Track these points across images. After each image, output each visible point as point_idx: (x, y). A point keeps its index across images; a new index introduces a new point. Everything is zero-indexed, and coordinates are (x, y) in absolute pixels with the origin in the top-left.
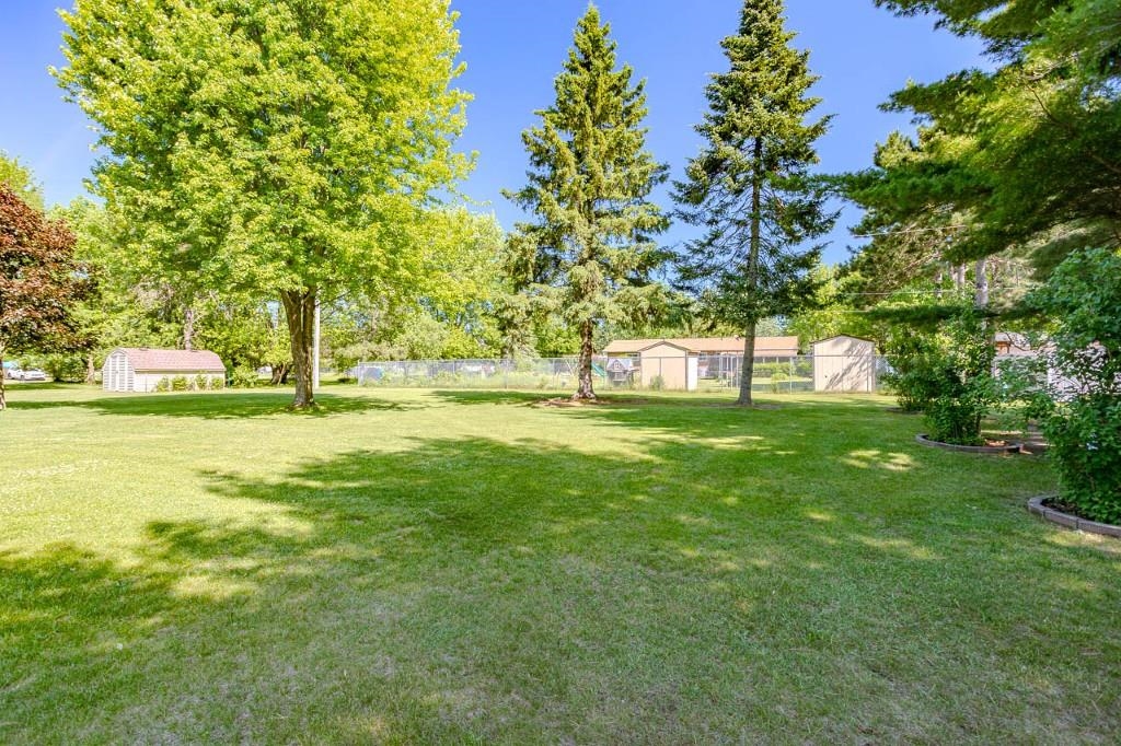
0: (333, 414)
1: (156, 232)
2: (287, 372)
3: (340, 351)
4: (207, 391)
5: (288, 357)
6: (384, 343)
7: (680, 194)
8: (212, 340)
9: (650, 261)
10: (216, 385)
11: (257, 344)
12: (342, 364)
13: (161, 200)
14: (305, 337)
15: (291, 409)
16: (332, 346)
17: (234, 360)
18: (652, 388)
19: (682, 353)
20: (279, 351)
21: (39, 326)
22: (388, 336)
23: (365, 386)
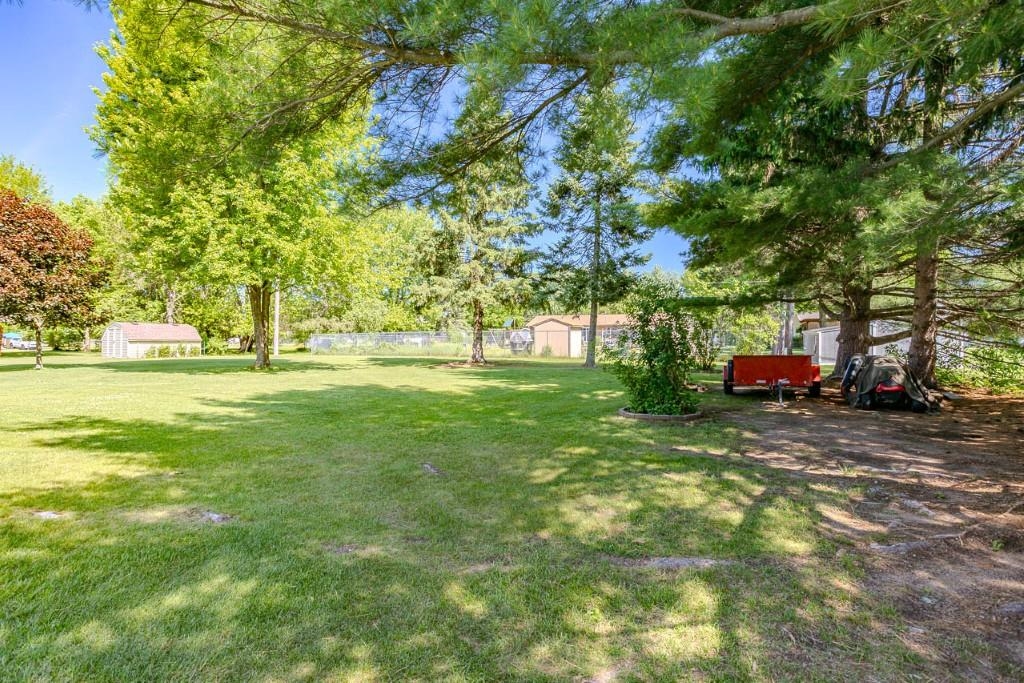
0: (282, 372)
1: (159, 244)
2: (252, 342)
3: (296, 325)
4: (186, 358)
5: (251, 330)
6: (334, 318)
7: (544, 210)
8: (190, 316)
9: (523, 258)
10: (193, 352)
11: (228, 318)
12: (300, 336)
13: (164, 222)
14: (264, 316)
15: (252, 369)
16: (289, 320)
17: (208, 332)
18: (542, 355)
19: (566, 328)
20: (245, 325)
21: (70, 308)
22: (338, 313)
23: (317, 354)
